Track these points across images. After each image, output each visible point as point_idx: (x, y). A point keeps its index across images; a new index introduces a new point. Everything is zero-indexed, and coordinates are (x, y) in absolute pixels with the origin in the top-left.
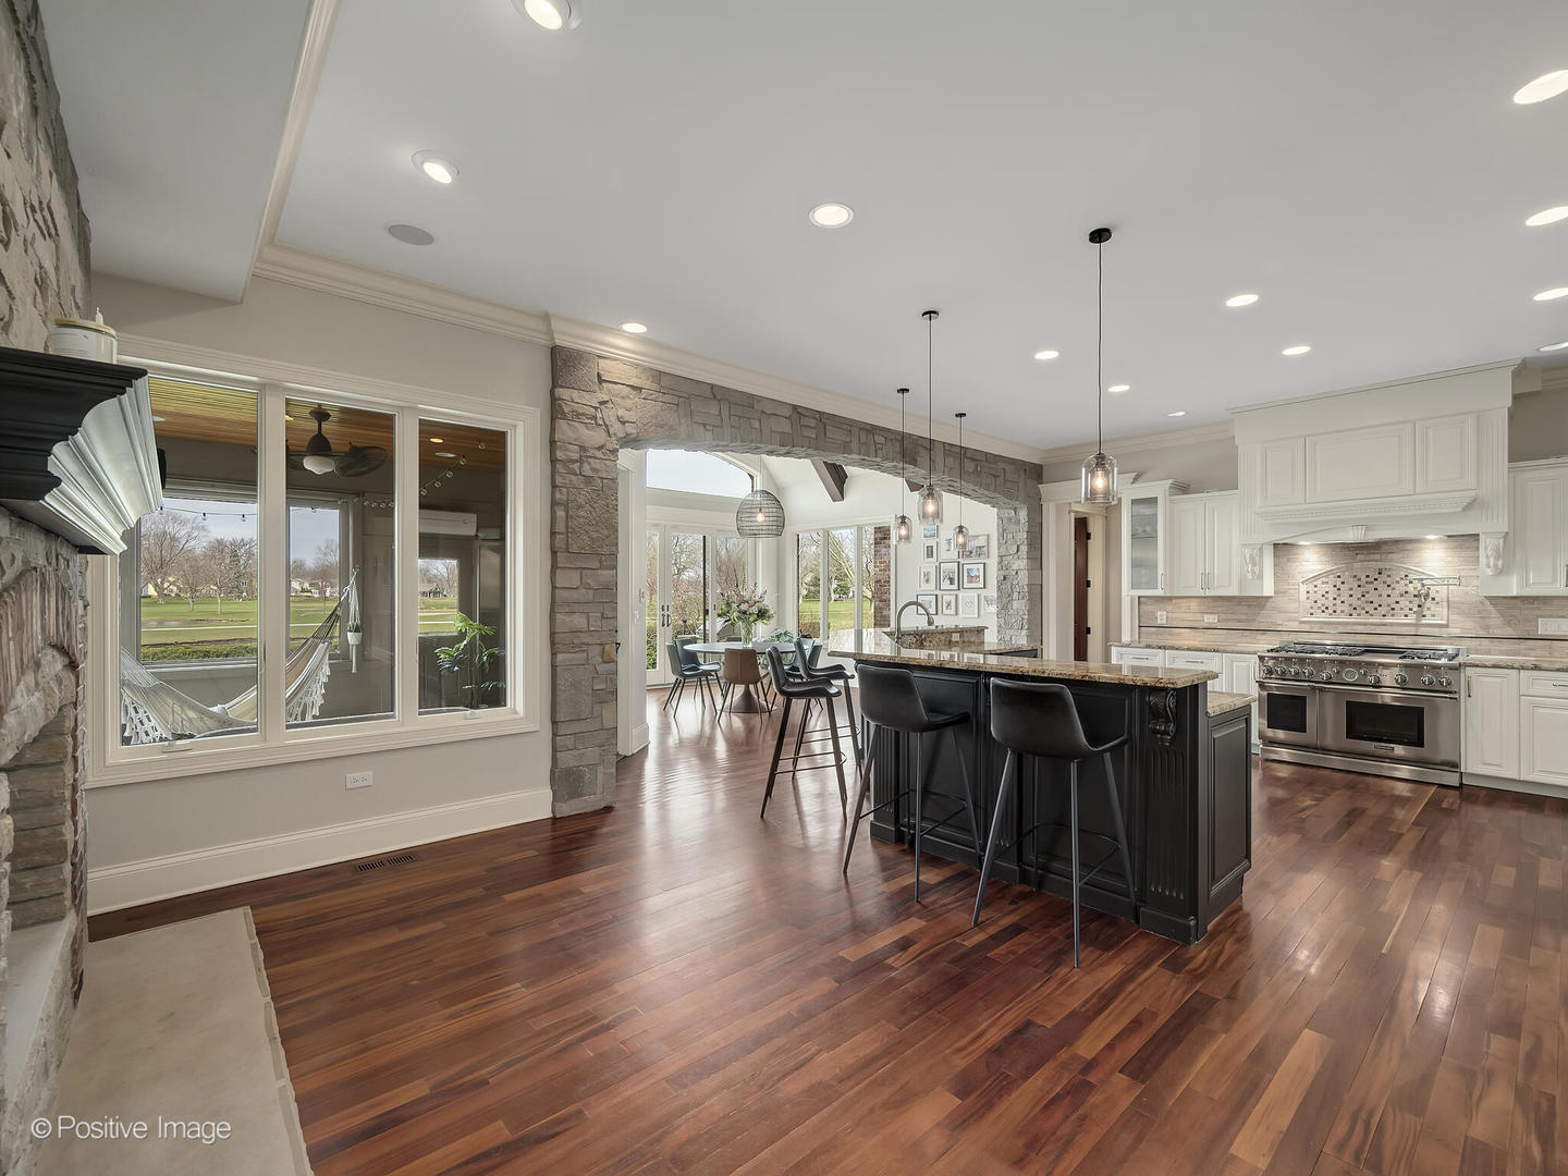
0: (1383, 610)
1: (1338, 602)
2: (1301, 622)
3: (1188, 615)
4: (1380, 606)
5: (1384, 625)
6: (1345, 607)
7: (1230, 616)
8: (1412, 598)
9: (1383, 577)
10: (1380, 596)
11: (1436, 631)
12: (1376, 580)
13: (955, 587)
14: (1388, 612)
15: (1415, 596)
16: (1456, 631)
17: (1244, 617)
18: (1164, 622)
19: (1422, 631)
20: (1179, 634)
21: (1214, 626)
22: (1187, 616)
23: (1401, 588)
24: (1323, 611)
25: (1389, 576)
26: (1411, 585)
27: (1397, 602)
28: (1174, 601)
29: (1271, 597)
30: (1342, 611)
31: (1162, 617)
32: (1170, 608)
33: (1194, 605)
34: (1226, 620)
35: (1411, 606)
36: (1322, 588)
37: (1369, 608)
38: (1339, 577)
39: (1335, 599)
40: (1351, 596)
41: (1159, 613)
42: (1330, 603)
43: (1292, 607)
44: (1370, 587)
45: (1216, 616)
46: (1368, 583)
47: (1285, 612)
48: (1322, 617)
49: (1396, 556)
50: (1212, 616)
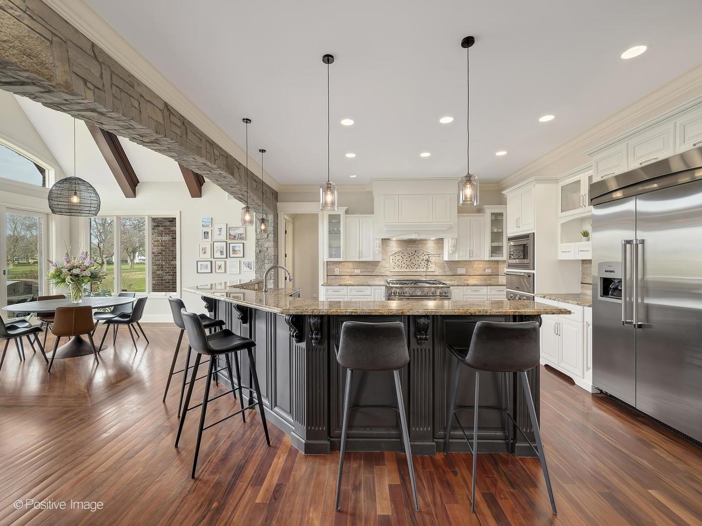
0: (416, 266)
1: (403, 263)
2: (391, 272)
3: (347, 270)
4: (416, 264)
5: (417, 272)
6: (405, 266)
7: (365, 270)
8: (425, 261)
9: (416, 254)
10: (416, 261)
11: (432, 274)
12: (414, 254)
13: (225, 256)
14: (418, 267)
16: (436, 273)
17: (370, 270)
18: (338, 273)
19: (428, 274)
20: (345, 278)
21: (359, 274)
23: (421, 258)
24: (398, 267)
25: (418, 253)
26: (424, 257)
27: (421, 263)
28: (342, 263)
29: (380, 261)
31: (337, 271)
32: (341, 266)
33: (351, 265)
34: (364, 272)
35: (424, 264)
36: (398, 258)
37: (412, 265)
38: (403, 253)
40: (407, 261)
41: (336, 269)
42: (400, 263)
43: (388, 265)
44: (412, 257)
45: (359, 270)
46: (412, 256)
47: (385, 267)
48: (397, 269)
49: (420, 246)
50: (358, 270)
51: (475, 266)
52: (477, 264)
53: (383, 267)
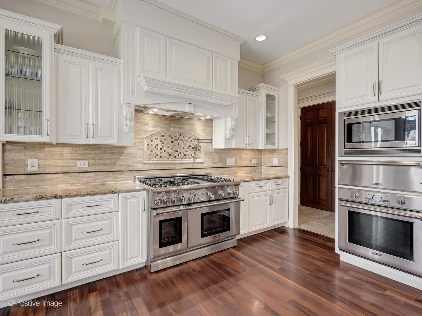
0: (181, 155)
1: (163, 151)
2: (144, 164)
4: (180, 153)
5: (182, 164)
6: (166, 154)
7: (98, 162)
8: (192, 149)
9: (181, 138)
10: (180, 148)
11: (200, 166)
12: (179, 139)
14: (183, 157)
15: (193, 148)
16: (205, 165)
17: (108, 162)
18: (35, 169)
19: (196, 166)
20: (53, 179)
21: (85, 170)
22: (60, 163)
23: (188, 144)
24: (155, 157)
25: (184, 137)
26: (191, 142)
27: (187, 151)
28: (46, 149)
29: (127, 147)
30: (165, 156)
31: (32, 164)
32: (42, 155)
33: (67, 152)
34: (93, 165)
35: (191, 153)
36: (156, 142)
37: (176, 154)
38: (163, 136)
39: (161, 149)
40: (168, 147)
41: (29, 161)
42: (158, 151)
43: (139, 154)
44: (176, 143)
45: (87, 162)
46: (175, 140)
47: (136, 157)
48: (154, 161)
49: (186, 127)
50: (83, 162)
51: (243, 156)
52: (245, 154)
53: (132, 157)
